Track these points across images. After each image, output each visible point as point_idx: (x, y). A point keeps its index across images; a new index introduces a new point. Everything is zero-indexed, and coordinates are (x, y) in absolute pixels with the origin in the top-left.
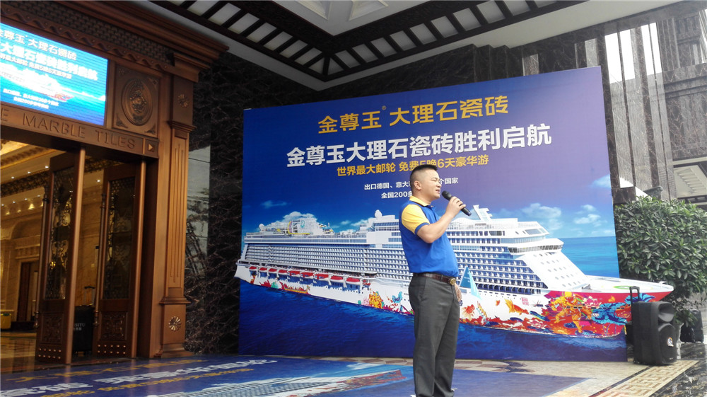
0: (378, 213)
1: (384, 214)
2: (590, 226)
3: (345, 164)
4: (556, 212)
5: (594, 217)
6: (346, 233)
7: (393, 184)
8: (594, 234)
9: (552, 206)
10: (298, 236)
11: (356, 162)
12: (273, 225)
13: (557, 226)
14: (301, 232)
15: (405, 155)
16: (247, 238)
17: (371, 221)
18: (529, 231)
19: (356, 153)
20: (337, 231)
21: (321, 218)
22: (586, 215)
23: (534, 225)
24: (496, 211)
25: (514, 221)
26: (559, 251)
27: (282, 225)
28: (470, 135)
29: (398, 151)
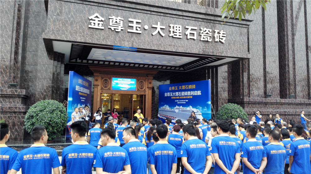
0: (177, 106)
1: (178, 106)
2: (205, 111)
3: (172, 96)
4: (201, 108)
5: (206, 109)
6: (172, 109)
7: (179, 101)
8: (206, 112)
9: (201, 107)
10: (166, 110)
11: (174, 96)
12: (163, 107)
13: (201, 110)
14: (167, 109)
15: (181, 95)
16: (159, 109)
17: (176, 107)
18: (197, 111)
19: (174, 94)
20: (171, 109)
21: (169, 107)
22: (205, 109)
23: (198, 110)
24: (193, 107)
25: (195, 109)
26: (201, 115)
27: (164, 107)
28: (190, 92)
29: (180, 94)
